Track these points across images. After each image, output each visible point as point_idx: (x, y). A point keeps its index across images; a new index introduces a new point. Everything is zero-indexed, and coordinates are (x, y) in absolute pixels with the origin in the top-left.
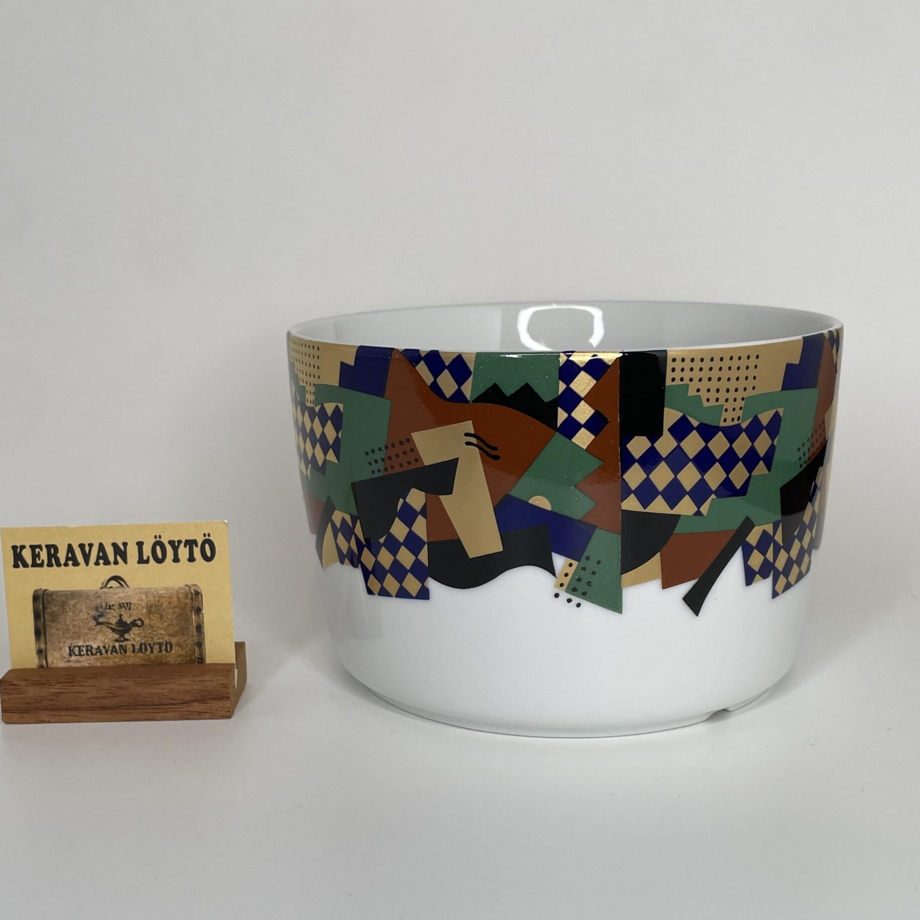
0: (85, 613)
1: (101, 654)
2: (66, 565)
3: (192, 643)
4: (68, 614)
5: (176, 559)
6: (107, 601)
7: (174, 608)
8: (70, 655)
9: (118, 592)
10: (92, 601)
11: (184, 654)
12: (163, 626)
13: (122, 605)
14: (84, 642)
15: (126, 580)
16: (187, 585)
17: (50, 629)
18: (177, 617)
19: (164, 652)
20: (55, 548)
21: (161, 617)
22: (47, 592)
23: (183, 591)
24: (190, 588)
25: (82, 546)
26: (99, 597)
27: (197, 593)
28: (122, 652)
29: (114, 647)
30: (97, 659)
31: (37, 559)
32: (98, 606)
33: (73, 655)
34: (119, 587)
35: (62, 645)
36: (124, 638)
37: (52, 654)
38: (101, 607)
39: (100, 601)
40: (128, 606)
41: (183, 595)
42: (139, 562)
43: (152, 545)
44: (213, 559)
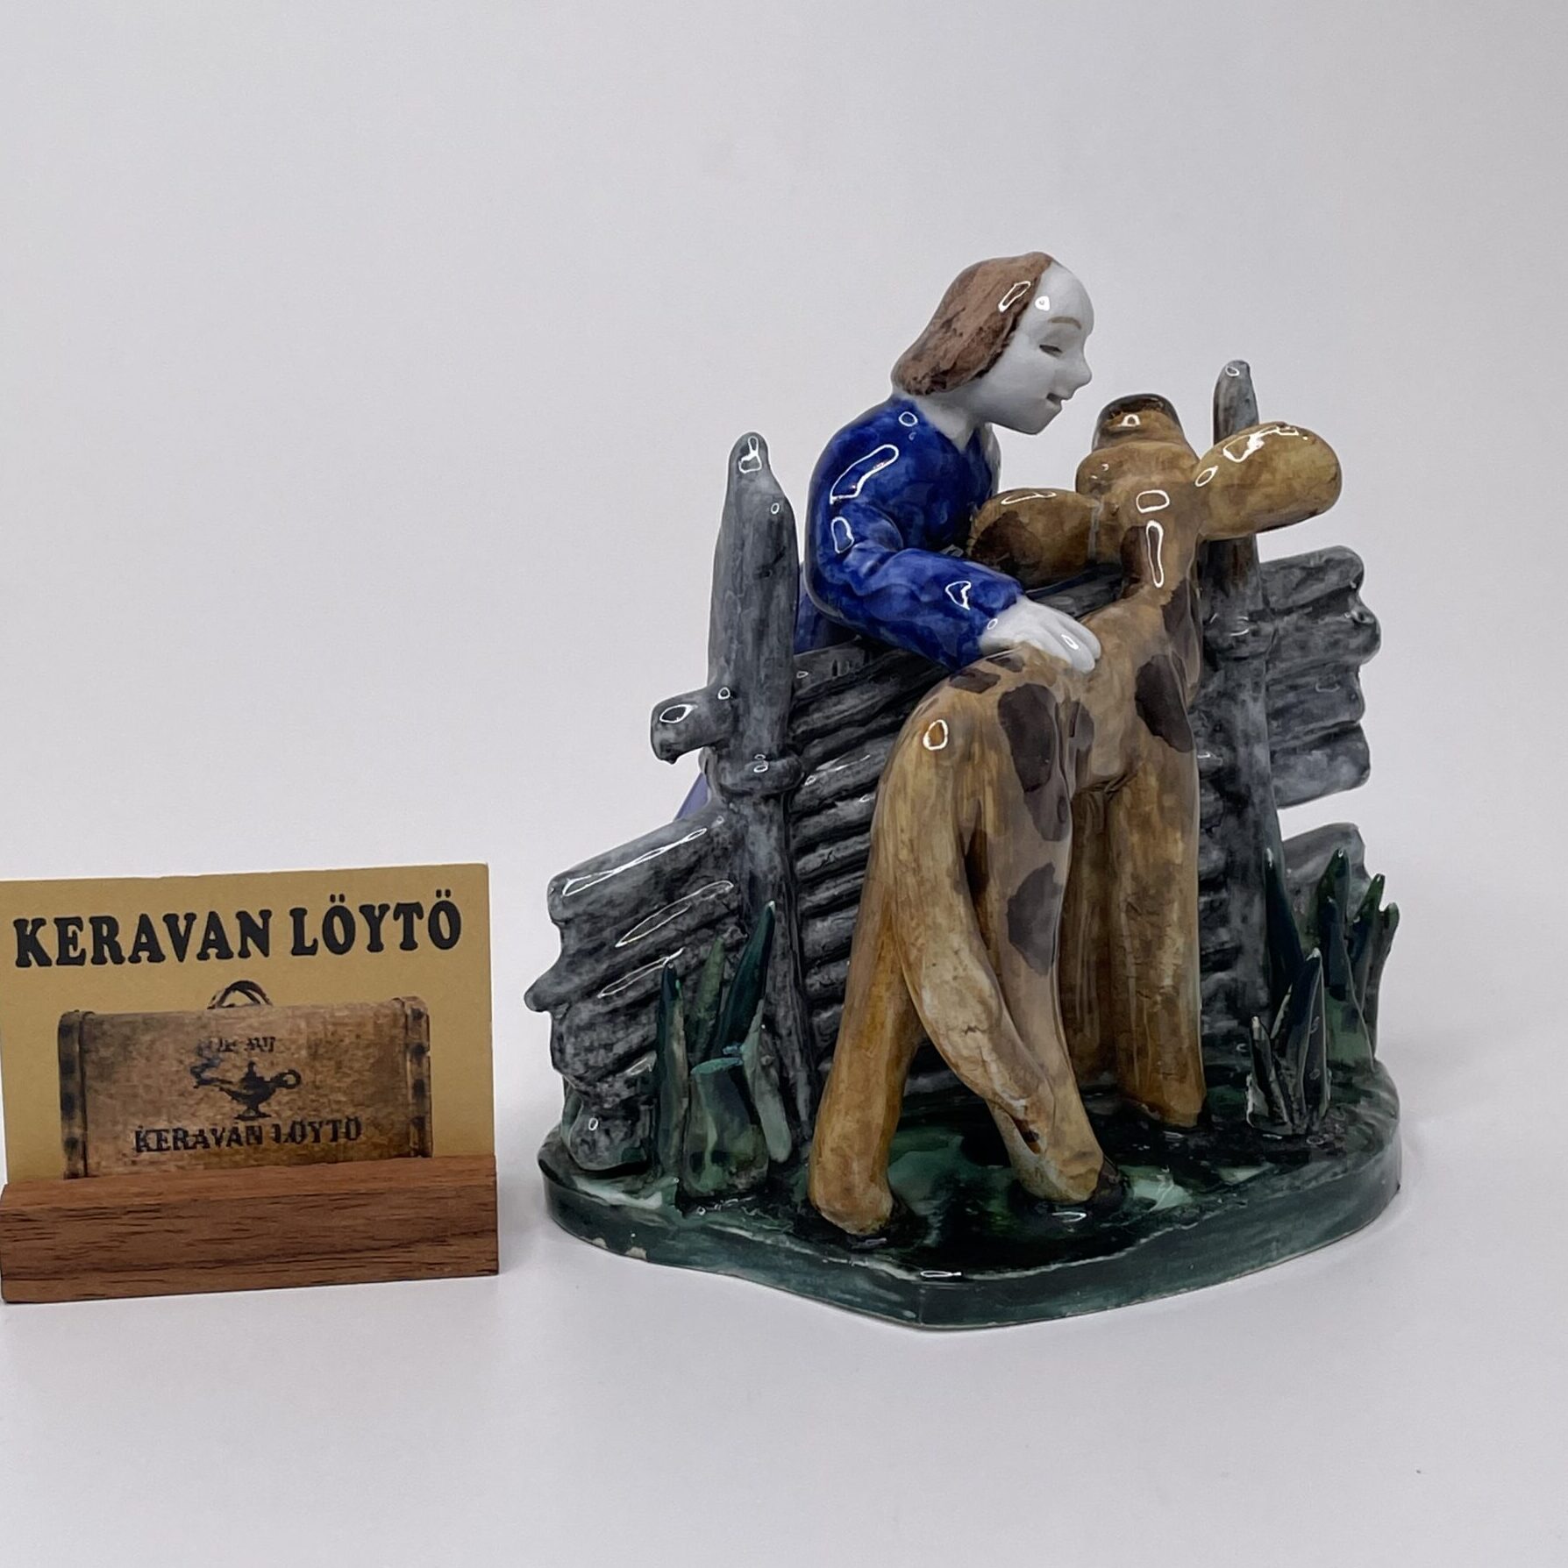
0: (174, 1060)
1: (206, 1145)
2: (135, 959)
3: (403, 1118)
4: (136, 1062)
5: (375, 945)
6: (221, 1034)
7: (368, 1046)
8: (139, 1150)
9: (245, 1015)
10: (188, 1033)
11: (386, 1143)
12: (342, 1085)
13: (254, 1042)
14: (170, 1121)
15: (264, 991)
16: (396, 999)
17: (95, 1095)
18: (373, 1065)
19: (342, 1140)
20: (112, 923)
21: (339, 1065)
22: (90, 1016)
23: (388, 1012)
24: (403, 1004)
25: (171, 920)
26: (204, 1027)
27: (419, 1015)
28: (252, 1140)
29: (235, 1131)
30: (196, 1157)
31: (71, 947)
32: (203, 1045)
33: (144, 1149)
34: (251, 1005)
35: (120, 1128)
36: (257, 1111)
37: (97, 1149)
38: (209, 1047)
39: (206, 1034)
40: (266, 1046)
41: (388, 1019)
42: (294, 952)
43: (324, 915)
44: (455, 943)
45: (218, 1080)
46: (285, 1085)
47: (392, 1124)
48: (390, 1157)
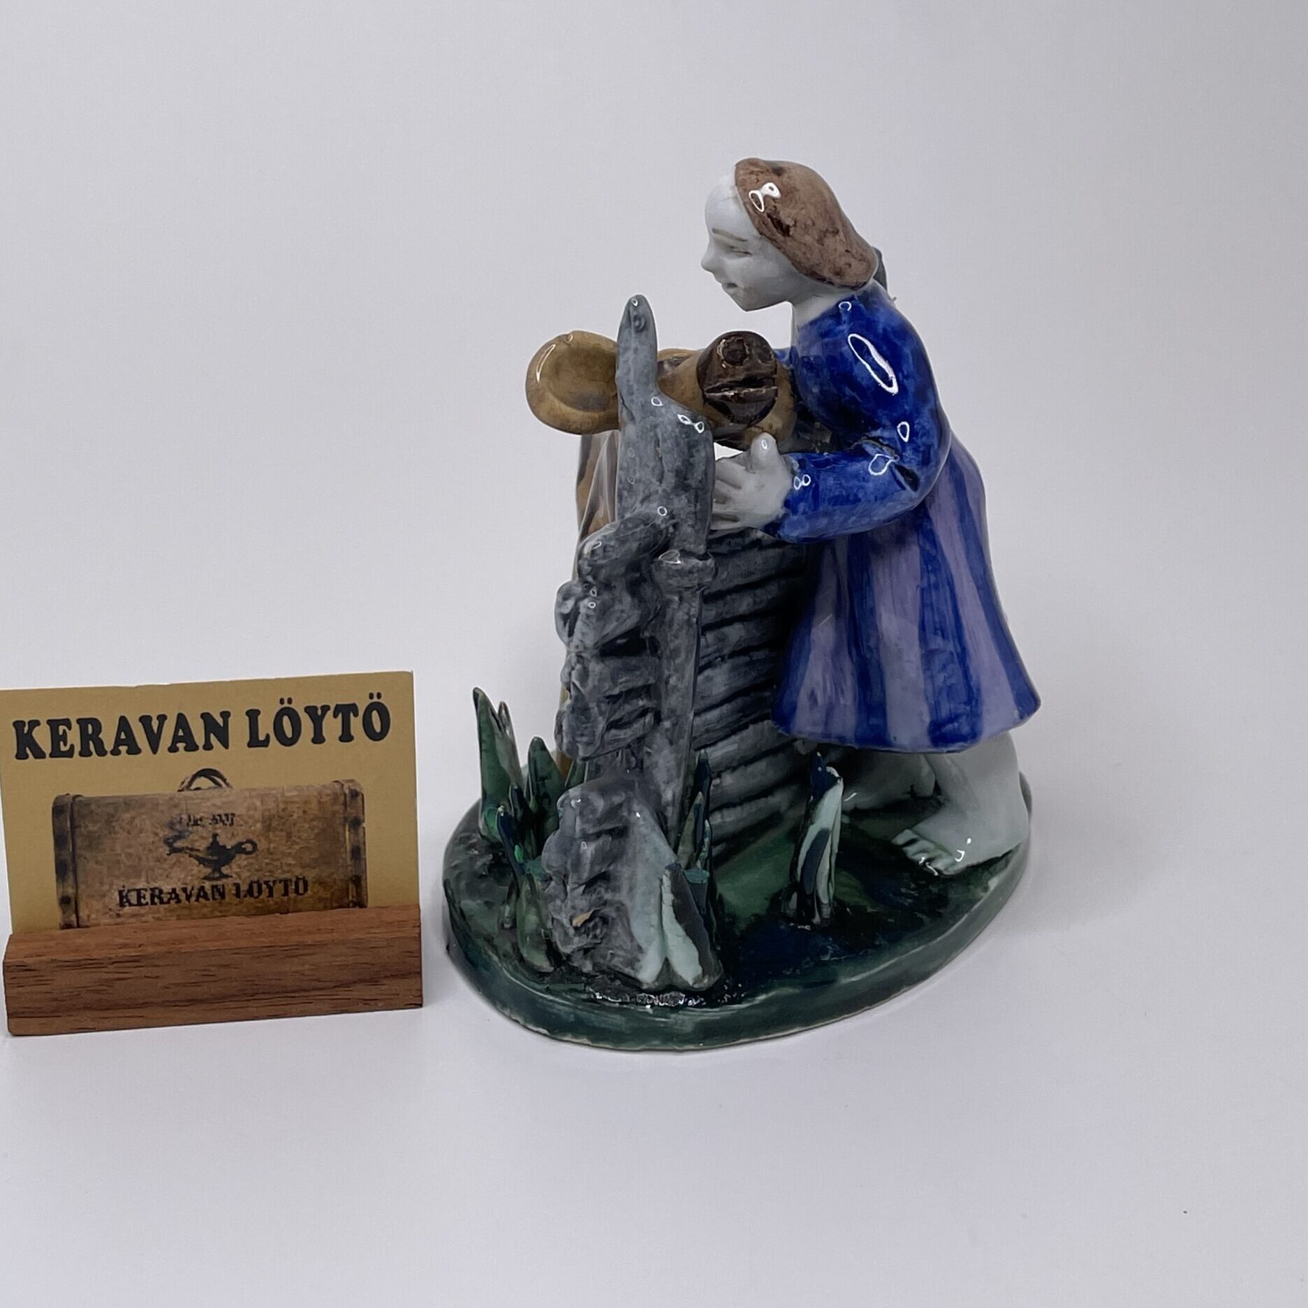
0: (150, 831)
1: (179, 901)
2: (116, 752)
3: (342, 877)
4: (118, 836)
5: (318, 738)
6: (189, 812)
7: (312, 820)
8: (122, 905)
9: (209, 795)
10: (162, 812)
11: (328, 896)
12: (292, 851)
13: (218, 818)
14: (148, 883)
15: (225, 775)
16: (335, 782)
17: (85, 861)
18: (317, 835)
19: (292, 895)
20: (96, 724)
21: (289, 835)
22: (79, 798)
23: (329, 792)
24: (343, 785)
25: (145, 720)
26: (176, 806)
27: (355, 794)
28: (217, 896)
29: (202, 888)
30: (171, 911)
31: (62, 743)
32: (174, 821)
33: (127, 904)
34: (215, 788)
35: (106, 887)
36: (221, 873)
37: (87, 904)
38: (180, 822)
39: (178, 812)
40: (228, 820)
41: (329, 798)
42: (250, 745)
43: (274, 716)
44: (385, 735)
45: (187, 848)
46: (244, 852)
47: (335, 882)
48: (333, 908)
